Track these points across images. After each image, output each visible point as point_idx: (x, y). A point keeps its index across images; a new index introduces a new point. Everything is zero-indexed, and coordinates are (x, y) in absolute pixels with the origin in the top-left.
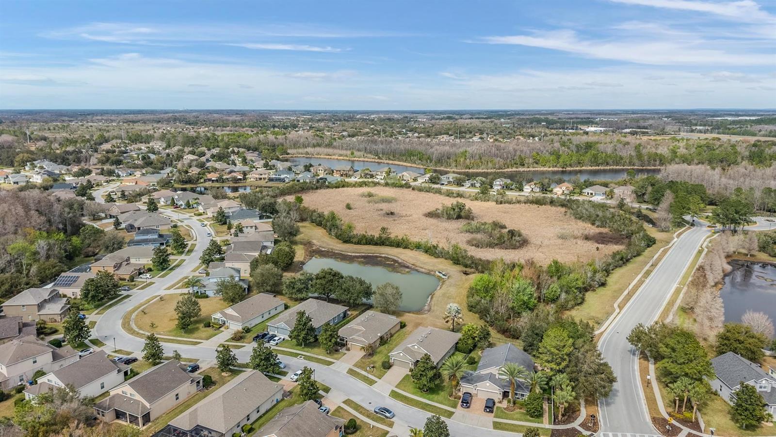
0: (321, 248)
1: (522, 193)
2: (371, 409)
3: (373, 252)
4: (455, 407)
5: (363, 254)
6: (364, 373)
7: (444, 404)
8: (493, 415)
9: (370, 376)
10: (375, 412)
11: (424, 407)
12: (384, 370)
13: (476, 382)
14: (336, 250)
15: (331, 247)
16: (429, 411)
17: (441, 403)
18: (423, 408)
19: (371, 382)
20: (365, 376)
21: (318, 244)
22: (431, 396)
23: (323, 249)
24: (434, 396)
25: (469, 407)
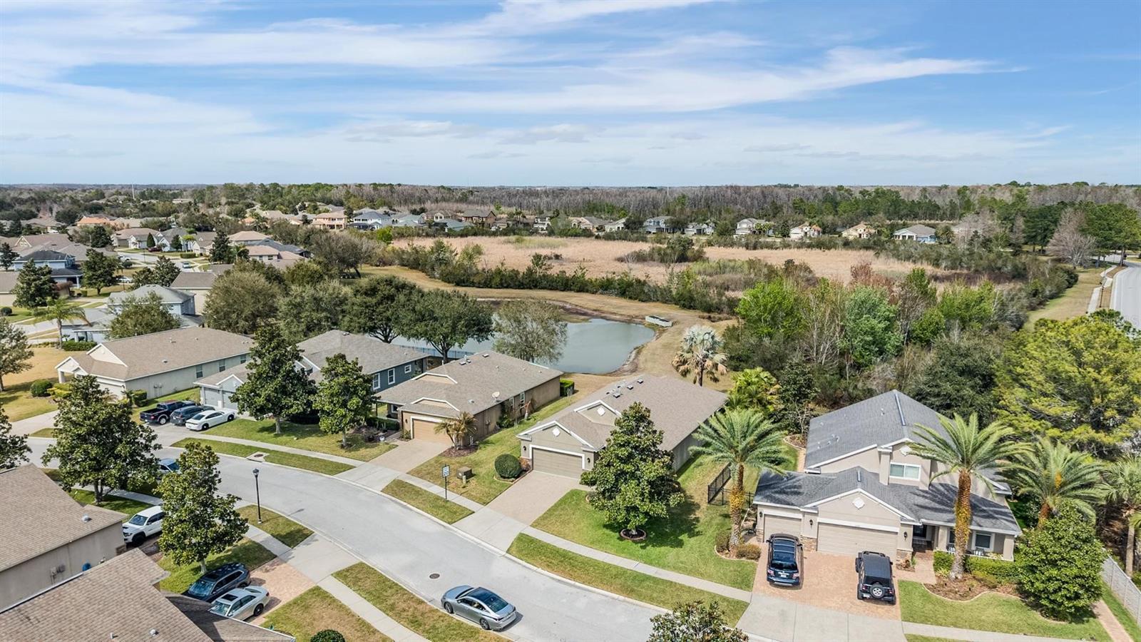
1: (788, 239)
2: (432, 594)
4: (744, 582)
6: (436, 490)
7: (702, 575)
8: (896, 610)
9: (453, 497)
10: (445, 604)
11: (632, 586)
12: (502, 481)
13: (812, 497)
16: (652, 600)
17: (691, 572)
18: (629, 591)
19: (453, 514)
20: (438, 498)
22: (653, 551)
24: (663, 549)
25: (797, 584)
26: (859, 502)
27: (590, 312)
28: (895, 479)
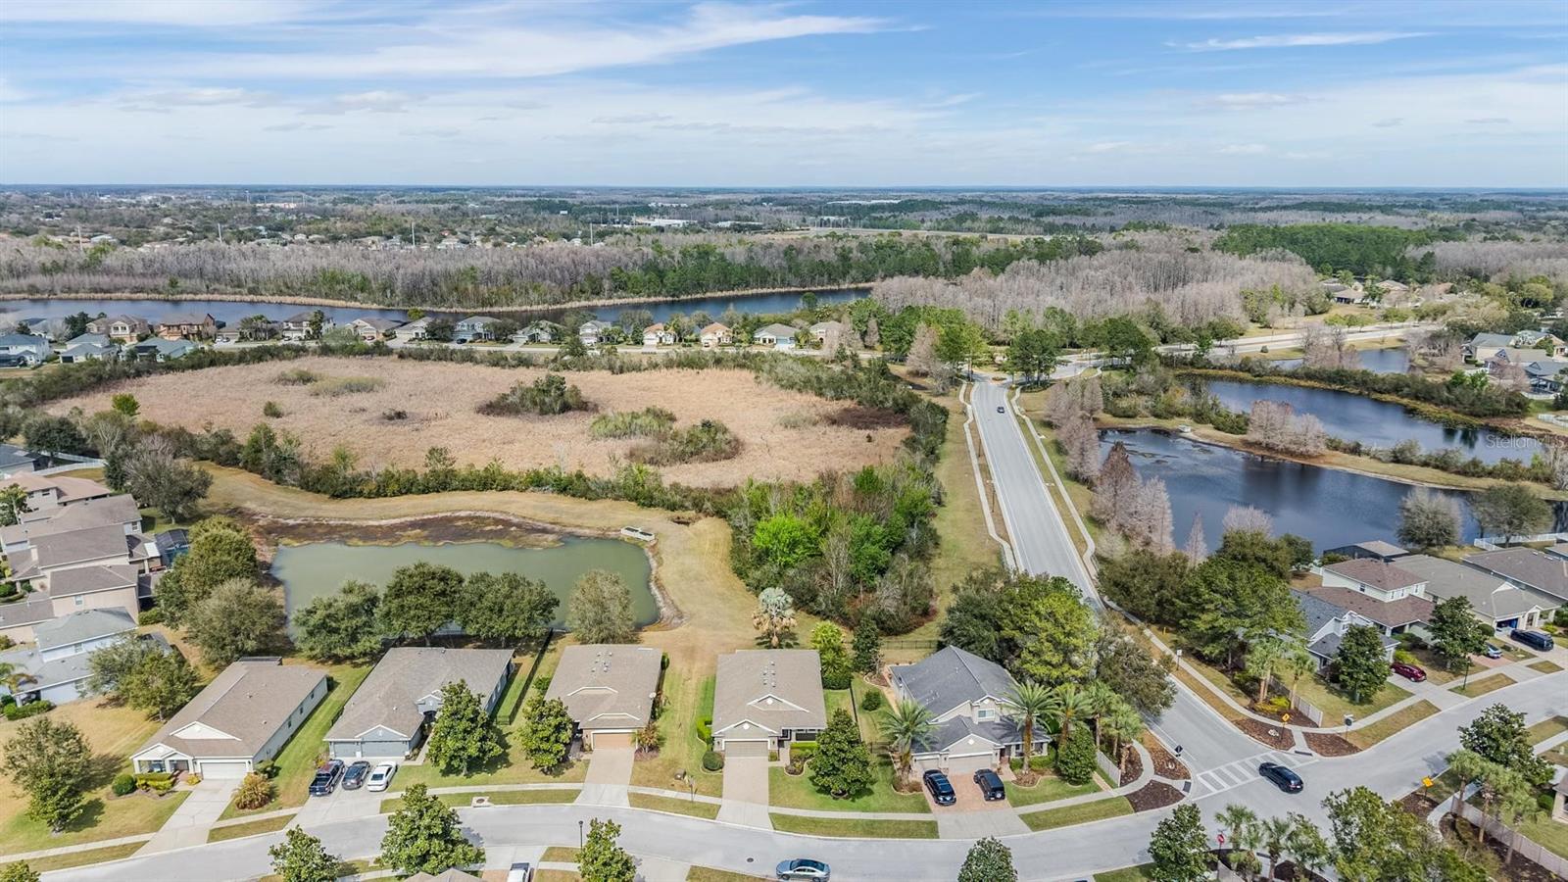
0: (281, 520)
1: (644, 349)
3: (432, 509)
4: (925, 809)
5: (409, 519)
6: (672, 794)
7: (901, 811)
8: (1010, 801)
11: (869, 829)
12: (713, 774)
14: (331, 519)
15: (311, 513)
17: (891, 810)
19: (707, 811)
20: (681, 801)
21: (269, 510)
23: (291, 522)
24: (864, 799)
25: (953, 801)
26: (971, 742)
27: (549, 526)
28: (982, 719)
